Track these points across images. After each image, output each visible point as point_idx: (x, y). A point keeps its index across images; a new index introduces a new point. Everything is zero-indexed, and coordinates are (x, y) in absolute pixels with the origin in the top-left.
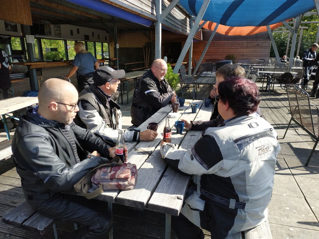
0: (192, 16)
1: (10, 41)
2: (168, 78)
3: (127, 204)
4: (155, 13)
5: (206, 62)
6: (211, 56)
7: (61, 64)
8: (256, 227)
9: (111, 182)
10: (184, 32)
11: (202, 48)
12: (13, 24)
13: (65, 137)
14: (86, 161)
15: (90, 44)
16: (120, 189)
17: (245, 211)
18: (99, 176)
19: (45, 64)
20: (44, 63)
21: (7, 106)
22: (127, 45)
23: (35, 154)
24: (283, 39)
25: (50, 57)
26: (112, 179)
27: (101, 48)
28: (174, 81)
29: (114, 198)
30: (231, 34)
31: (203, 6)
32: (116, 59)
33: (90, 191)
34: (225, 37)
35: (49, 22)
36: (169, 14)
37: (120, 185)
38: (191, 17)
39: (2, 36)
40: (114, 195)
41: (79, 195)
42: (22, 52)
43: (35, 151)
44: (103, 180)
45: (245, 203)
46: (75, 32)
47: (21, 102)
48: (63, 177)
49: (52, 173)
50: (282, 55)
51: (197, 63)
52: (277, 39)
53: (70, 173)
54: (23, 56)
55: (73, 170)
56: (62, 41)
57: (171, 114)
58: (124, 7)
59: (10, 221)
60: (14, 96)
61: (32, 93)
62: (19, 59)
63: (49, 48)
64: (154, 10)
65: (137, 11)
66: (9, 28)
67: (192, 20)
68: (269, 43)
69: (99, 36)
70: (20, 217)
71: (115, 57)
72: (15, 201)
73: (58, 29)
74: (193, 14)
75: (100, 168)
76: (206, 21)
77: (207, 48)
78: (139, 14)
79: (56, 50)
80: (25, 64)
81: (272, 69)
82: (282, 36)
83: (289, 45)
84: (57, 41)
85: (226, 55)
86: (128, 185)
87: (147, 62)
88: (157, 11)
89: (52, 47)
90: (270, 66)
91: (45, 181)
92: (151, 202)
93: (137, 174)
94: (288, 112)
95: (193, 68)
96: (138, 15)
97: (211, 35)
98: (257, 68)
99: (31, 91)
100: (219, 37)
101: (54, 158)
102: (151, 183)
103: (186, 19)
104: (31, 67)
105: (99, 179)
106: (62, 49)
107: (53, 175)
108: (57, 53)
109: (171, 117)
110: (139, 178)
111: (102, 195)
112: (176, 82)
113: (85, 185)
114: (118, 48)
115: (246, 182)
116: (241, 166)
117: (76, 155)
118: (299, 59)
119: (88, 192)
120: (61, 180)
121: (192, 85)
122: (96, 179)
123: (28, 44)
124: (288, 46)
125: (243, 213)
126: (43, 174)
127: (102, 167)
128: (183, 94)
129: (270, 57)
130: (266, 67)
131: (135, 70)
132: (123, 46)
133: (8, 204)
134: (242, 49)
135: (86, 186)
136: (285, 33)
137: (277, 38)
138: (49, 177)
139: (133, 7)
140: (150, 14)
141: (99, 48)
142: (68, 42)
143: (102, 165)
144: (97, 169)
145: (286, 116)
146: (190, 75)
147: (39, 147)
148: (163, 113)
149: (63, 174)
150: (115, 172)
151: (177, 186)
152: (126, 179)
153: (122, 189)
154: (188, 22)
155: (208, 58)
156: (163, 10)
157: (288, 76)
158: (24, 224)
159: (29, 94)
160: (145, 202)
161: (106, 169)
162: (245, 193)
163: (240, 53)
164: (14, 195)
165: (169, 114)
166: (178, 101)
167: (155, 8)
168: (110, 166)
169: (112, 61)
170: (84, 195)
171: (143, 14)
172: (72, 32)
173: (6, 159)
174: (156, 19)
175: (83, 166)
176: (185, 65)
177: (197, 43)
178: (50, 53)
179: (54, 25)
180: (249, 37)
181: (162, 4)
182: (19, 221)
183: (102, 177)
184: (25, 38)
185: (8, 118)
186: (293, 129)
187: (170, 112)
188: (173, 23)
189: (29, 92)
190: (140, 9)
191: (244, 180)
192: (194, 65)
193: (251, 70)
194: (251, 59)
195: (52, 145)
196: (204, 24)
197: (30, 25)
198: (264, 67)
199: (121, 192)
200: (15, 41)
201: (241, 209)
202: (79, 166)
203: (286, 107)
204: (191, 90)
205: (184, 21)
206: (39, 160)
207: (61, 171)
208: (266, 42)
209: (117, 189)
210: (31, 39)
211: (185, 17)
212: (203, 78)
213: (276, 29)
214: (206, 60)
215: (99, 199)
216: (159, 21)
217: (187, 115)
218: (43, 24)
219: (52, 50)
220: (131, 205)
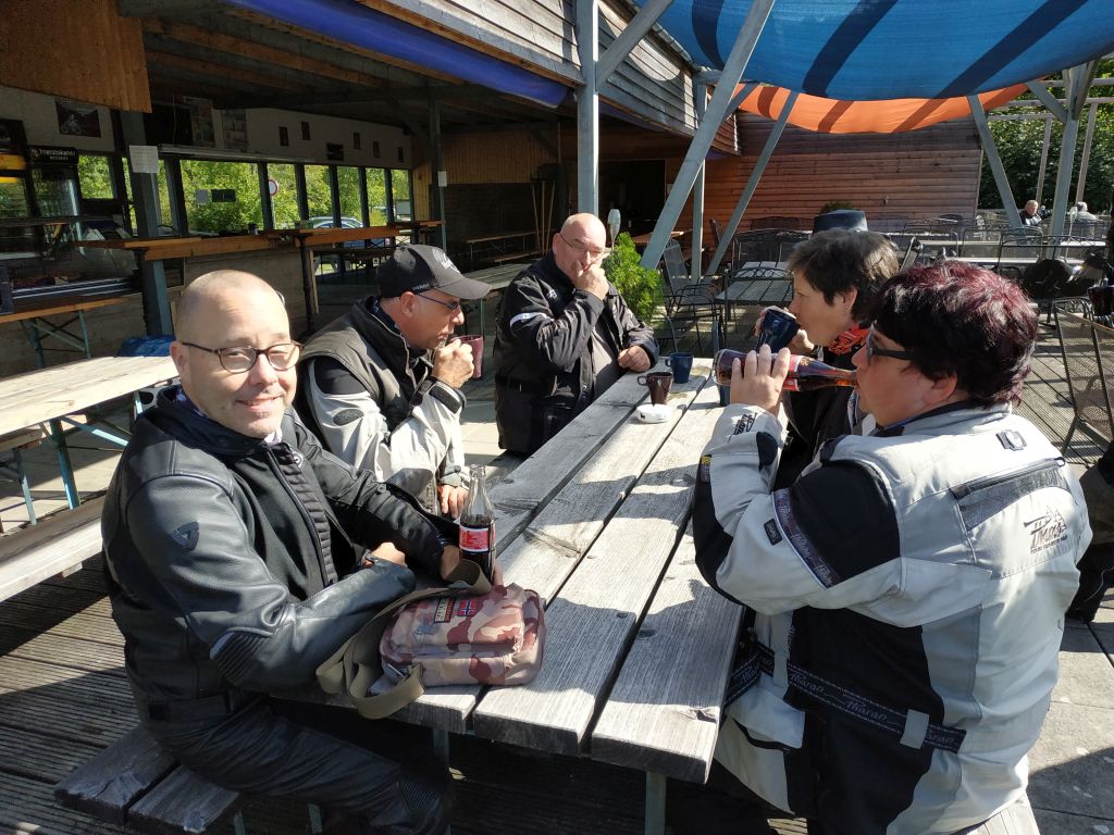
0: (703, 68)
1: (75, 170)
2: (623, 285)
3: (510, 738)
4: (576, 59)
5: (752, 227)
6: (770, 208)
7: (249, 245)
8: (984, 823)
9: (452, 654)
10: (676, 125)
11: (735, 179)
12: (84, 110)
13: (289, 494)
14: (356, 580)
15: (348, 175)
16: (483, 683)
17: (958, 761)
18: (407, 635)
19: (193, 244)
20: (190, 240)
21: (67, 390)
22: (476, 176)
23: (183, 546)
24: (1026, 142)
25: (209, 223)
26: (454, 646)
27: (383, 189)
28: (647, 295)
29: (465, 714)
30: (838, 128)
31: (746, 31)
32: (438, 222)
33: (375, 688)
34: (821, 142)
35: (205, 100)
36: (624, 62)
37: (486, 668)
38: (699, 71)
39: (48, 153)
40: (462, 703)
41: (334, 704)
42: (117, 205)
43: (185, 536)
44: (423, 650)
45: (964, 732)
46: (295, 134)
47: (116, 374)
48: (279, 637)
49: (242, 620)
50: (1022, 199)
51: (722, 233)
52: (1003, 144)
53: (303, 622)
54: (118, 219)
55: (312, 612)
56: (248, 166)
57: (646, 409)
58: (470, 40)
59: (85, 798)
60: (89, 355)
61: (151, 344)
62: (107, 228)
63: (206, 192)
64: (574, 50)
65: (517, 53)
66: (72, 123)
67: (702, 83)
68: (974, 159)
69: (376, 145)
70: (119, 783)
71: (435, 215)
72: (97, 724)
73: (239, 124)
74: (706, 59)
75: (411, 606)
76: (750, 86)
77: (756, 180)
78: (522, 61)
79: (229, 195)
80: (128, 245)
81: (989, 249)
82: (1019, 132)
83: (1048, 166)
84: (235, 167)
85: (823, 204)
86: (514, 667)
87: (546, 234)
88: (584, 51)
89: (216, 187)
90: (979, 239)
91: (214, 652)
92: (604, 730)
93: (543, 625)
94: (1057, 401)
95: (707, 250)
96: (518, 66)
97: (768, 134)
98: (939, 248)
99: (147, 337)
100: (797, 140)
101: (248, 566)
102: (594, 658)
103: (680, 78)
104: (148, 257)
105: (410, 645)
106: (250, 195)
107: (243, 629)
108: (231, 206)
109: (646, 420)
110: (552, 639)
111: (421, 705)
112: (651, 297)
113: (355, 669)
114: (445, 185)
115: (977, 648)
116: (967, 588)
117: (328, 558)
118: (1085, 213)
119: (369, 694)
120: (270, 648)
121: (703, 310)
122: (398, 646)
123: (135, 177)
124: (1043, 168)
125: (951, 765)
126: (207, 624)
127: (418, 601)
128: (676, 341)
129: (979, 207)
130: (966, 243)
131: (504, 263)
132: (460, 180)
133: (73, 736)
134: (879, 182)
135: (362, 670)
136: (1030, 122)
137: (1002, 140)
138: (227, 637)
139: (501, 39)
140: (561, 61)
141: (376, 190)
142: (272, 169)
143: (416, 594)
144: (398, 608)
145: (1051, 415)
146: (697, 275)
147: (198, 521)
148: (616, 405)
149: (278, 626)
150: (464, 618)
151: (691, 672)
152: (506, 644)
153: (490, 681)
154: (688, 91)
155: (759, 214)
156: (602, 47)
157: (1051, 273)
158: (135, 808)
159: (140, 349)
160: (580, 729)
161: (430, 609)
162: (969, 690)
163: (873, 196)
164: (92, 702)
165: (640, 408)
166: (669, 363)
167: (575, 42)
168: (445, 597)
169: (422, 232)
170: (354, 702)
171: (536, 62)
172: (283, 132)
173: (65, 575)
174: (580, 80)
175: (346, 596)
176: (678, 238)
177: (719, 162)
178: (210, 207)
179: (224, 112)
180: (906, 139)
181: (599, 28)
182: (117, 798)
183: (418, 637)
184: (124, 160)
185: (71, 432)
186: (1079, 460)
187: (640, 403)
188: (637, 93)
189: (140, 341)
190: (526, 45)
191: (973, 643)
192: (712, 238)
193: (918, 252)
194: (910, 216)
195: (245, 518)
196: (743, 95)
197: (146, 111)
198: (960, 243)
199: (490, 695)
200: (92, 171)
201: (945, 752)
202: (332, 598)
203: (1046, 382)
204: (705, 328)
205: (675, 88)
206: (198, 571)
207: (271, 615)
208: (963, 156)
209: (474, 680)
210: (146, 159)
211: (677, 71)
212: (746, 284)
213: (998, 110)
214: (753, 220)
215: (409, 721)
216: (592, 84)
217: (703, 411)
218: (186, 107)
219: (218, 196)
220: (528, 741)
